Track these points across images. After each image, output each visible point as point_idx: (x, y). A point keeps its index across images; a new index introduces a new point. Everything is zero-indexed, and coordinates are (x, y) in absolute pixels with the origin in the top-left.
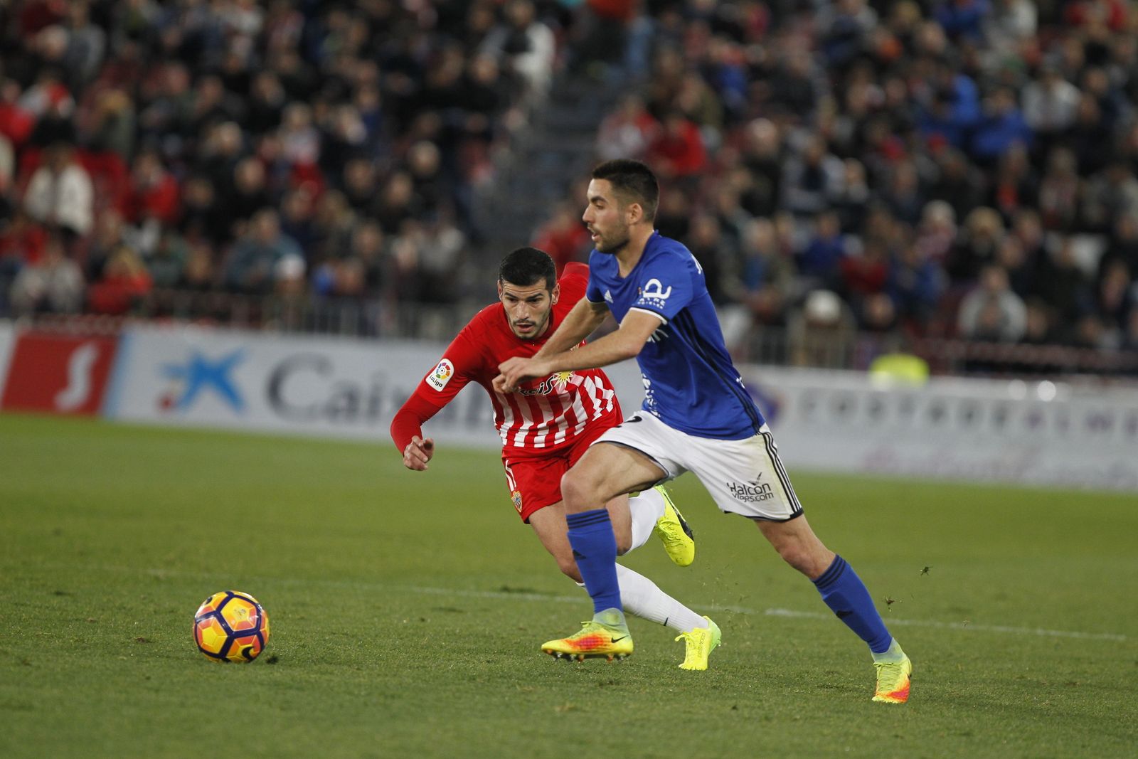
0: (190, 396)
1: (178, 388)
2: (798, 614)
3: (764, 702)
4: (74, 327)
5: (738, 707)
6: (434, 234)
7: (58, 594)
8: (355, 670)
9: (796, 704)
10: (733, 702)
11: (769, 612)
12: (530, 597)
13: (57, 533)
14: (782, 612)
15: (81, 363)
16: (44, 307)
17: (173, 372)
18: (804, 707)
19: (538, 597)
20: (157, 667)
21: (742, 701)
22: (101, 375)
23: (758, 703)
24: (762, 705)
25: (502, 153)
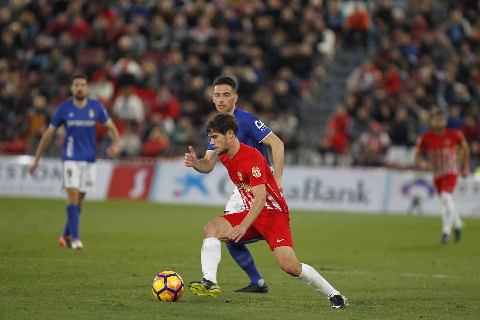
0: (186, 191)
1: (180, 187)
2: (446, 277)
3: (433, 314)
4: (137, 163)
5: (422, 317)
6: (286, 120)
7: (134, 275)
8: (260, 305)
9: (447, 315)
10: (420, 315)
11: (434, 276)
12: (332, 272)
13: (133, 250)
14: (440, 276)
15: (140, 178)
16: (124, 155)
17: (179, 180)
18: (451, 316)
19: (336, 272)
20: (177, 305)
21: (424, 314)
22: (149, 182)
23: (431, 315)
24: (433, 315)
25: (315, 85)
